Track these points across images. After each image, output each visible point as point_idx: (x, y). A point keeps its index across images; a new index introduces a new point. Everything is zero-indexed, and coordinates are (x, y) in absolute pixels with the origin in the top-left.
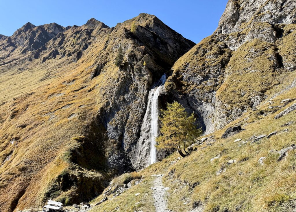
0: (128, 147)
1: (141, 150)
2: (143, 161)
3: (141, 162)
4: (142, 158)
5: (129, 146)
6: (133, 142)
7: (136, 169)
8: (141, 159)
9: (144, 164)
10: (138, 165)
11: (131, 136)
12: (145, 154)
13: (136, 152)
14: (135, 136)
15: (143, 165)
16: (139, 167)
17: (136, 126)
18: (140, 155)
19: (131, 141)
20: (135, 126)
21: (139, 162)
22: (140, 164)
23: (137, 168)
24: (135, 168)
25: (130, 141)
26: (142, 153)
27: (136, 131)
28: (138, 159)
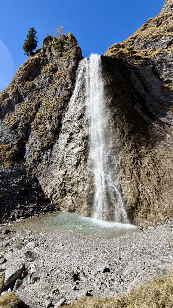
0: (36, 156)
1: (65, 156)
2: (71, 178)
3: (64, 179)
4: (66, 172)
5: (37, 154)
6: (45, 145)
7: (51, 197)
8: (65, 175)
9: (72, 185)
10: (57, 187)
11: (43, 136)
12: (76, 161)
13: (52, 163)
14: (50, 135)
15: (70, 187)
16: (58, 193)
17: (53, 118)
18: (61, 166)
19: (43, 144)
20: (51, 118)
21: (61, 181)
22: (61, 185)
23: (54, 196)
24: (49, 196)
25: (41, 143)
26: (65, 162)
27: (53, 125)
28: (55, 177)
